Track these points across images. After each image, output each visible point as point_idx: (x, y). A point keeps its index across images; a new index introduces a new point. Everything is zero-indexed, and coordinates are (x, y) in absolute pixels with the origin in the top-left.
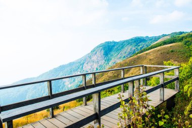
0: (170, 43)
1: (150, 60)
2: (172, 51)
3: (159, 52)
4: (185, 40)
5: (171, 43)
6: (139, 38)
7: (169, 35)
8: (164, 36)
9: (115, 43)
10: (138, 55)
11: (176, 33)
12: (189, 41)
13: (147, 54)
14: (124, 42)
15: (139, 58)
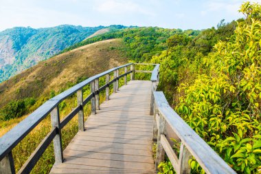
0: (109, 38)
1: (87, 58)
2: (113, 49)
3: (98, 49)
4: (125, 36)
5: (111, 38)
6: (69, 27)
7: (107, 27)
8: (101, 27)
9: (32, 30)
10: (71, 51)
11: (114, 26)
12: (129, 38)
13: (82, 50)
14: (47, 30)
15: (72, 55)
